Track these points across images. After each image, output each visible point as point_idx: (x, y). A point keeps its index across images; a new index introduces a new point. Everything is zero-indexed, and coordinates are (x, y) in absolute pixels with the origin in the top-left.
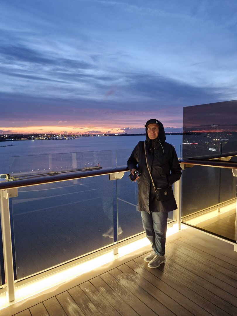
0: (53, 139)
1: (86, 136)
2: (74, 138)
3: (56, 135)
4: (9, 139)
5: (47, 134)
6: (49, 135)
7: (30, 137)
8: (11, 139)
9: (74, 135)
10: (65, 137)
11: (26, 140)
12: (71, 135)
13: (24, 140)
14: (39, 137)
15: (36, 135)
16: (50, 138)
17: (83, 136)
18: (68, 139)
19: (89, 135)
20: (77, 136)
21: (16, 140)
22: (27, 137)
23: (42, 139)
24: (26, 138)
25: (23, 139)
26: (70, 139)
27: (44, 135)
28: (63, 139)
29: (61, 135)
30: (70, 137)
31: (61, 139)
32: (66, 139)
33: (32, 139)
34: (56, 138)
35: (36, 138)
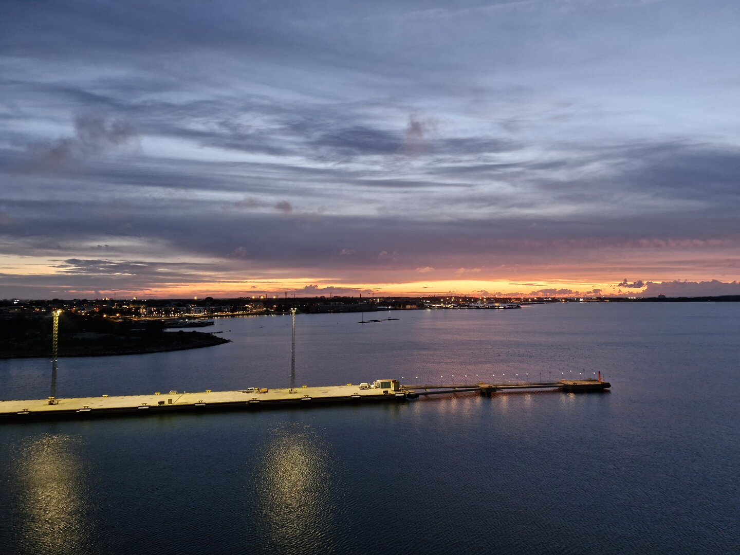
0: (470, 308)
1: (548, 302)
2: (518, 307)
3: (476, 300)
4: (384, 306)
5: (455, 297)
6: (461, 298)
7: (422, 304)
8: (386, 307)
9: (516, 299)
10: (497, 304)
11: (416, 309)
12: (510, 299)
13: (411, 309)
14: (440, 302)
15: (435, 299)
16: (464, 306)
17: (540, 301)
18: (505, 308)
19: (555, 300)
20: (526, 301)
21: (395, 309)
22: (417, 304)
23: (446, 308)
24: (415, 304)
25: (408, 307)
26: (509, 308)
27: (450, 297)
28: (493, 308)
29: (487, 299)
30: (509, 304)
31: (488, 308)
32: (499, 308)
33: (426, 308)
34: (476, 305)
35: (434, 304)
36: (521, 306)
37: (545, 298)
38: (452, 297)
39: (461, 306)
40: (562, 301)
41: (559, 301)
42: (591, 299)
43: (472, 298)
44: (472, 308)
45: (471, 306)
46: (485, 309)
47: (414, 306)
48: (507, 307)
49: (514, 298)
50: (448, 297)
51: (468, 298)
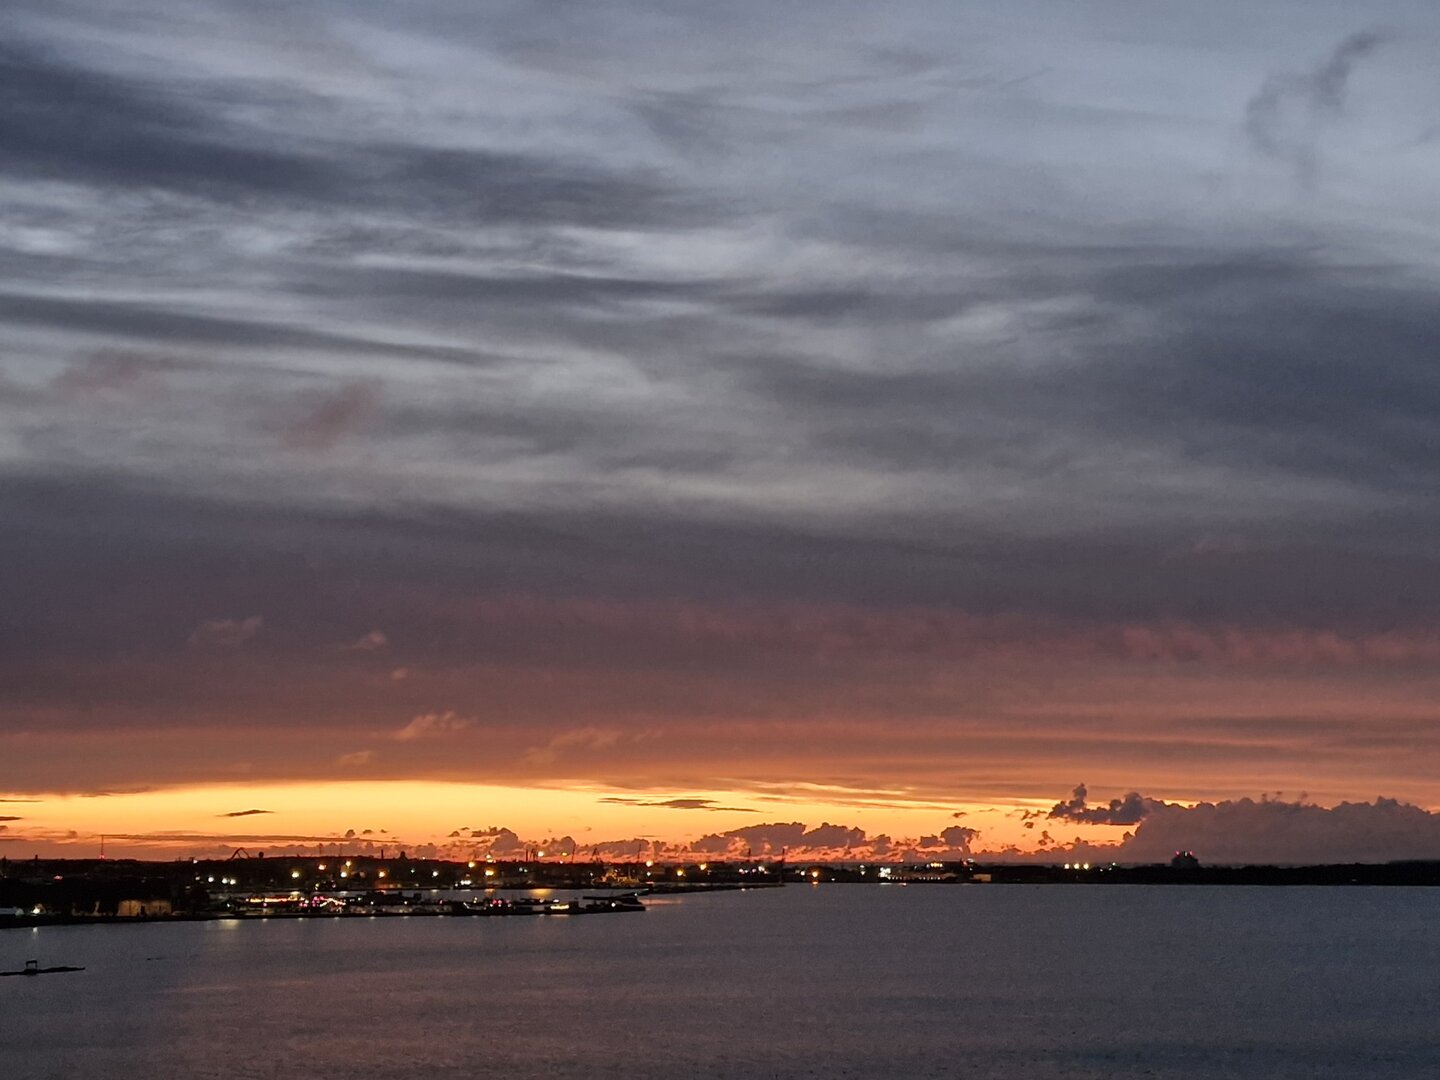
0: (422, 909)
1: (756, 880)
2: (630, 904)
3: (452, 872)
5: (360, 861)
6: (382, 863)
7: (201, 890)
8: (19, 912)
9: (625, 868)
10: (540, 893)
11: (166, 918)
12: (599, 868)
13: (142, 918)
14: (288, 884)
15: (263, 871)
16: (396, 900)
17: (723, 876)
18: (574, 910)
19: (782, 874)
20: (665, 879)
21: (65, 919)
22: (174, 892)
23: (314, 912)
24: (165, 894)
25: (131, 907)
26: (591, 910)
27: (336, 862)
28: (525, 908)
29: (500, 866)
30: (593, 892)
31: (503, 911)
32: (548, 912)
33: (216, 912)
34: (451, 895)
35: (260, 893)
36: (645, 902)
37: (744, 864)
38: (341, 860)
39: (383, 900)
40: (809, 879)
41: (800, 879)
42: (924, 869)
43: (436, 864)
44: (430, 909)
45: (428, 902)
46: (489, 913)
47: (158, 905)
48: (583, 904)
49: (616, 866)
50: (325, 860)
51: (417, 863)
